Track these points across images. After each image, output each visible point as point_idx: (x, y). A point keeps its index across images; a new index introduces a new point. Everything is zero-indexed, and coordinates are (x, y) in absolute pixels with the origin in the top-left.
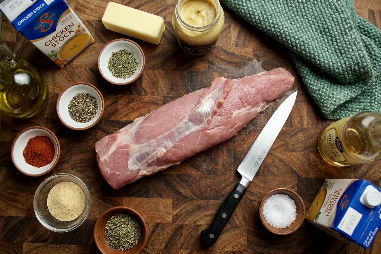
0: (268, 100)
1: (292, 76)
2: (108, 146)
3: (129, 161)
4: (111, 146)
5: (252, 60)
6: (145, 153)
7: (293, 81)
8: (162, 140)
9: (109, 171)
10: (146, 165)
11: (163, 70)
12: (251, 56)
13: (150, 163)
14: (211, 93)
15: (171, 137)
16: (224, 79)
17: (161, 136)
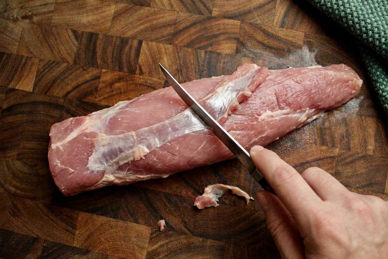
0: (319, 106)
1: (359, 78)
2: (68, 131)
3: (91, 157)
4: (72, 130)
5: (301, 48)
6: (117, 148)
7: (361, 86)
8: (146, 134)
9: (59, 164)
10: (115, 167)
11: (171, 44)
12: (300, 43)
13: (122, 165)
14: (233, 81)
15: (160, 133)
16: (256, 67)
17: (146, 129)
